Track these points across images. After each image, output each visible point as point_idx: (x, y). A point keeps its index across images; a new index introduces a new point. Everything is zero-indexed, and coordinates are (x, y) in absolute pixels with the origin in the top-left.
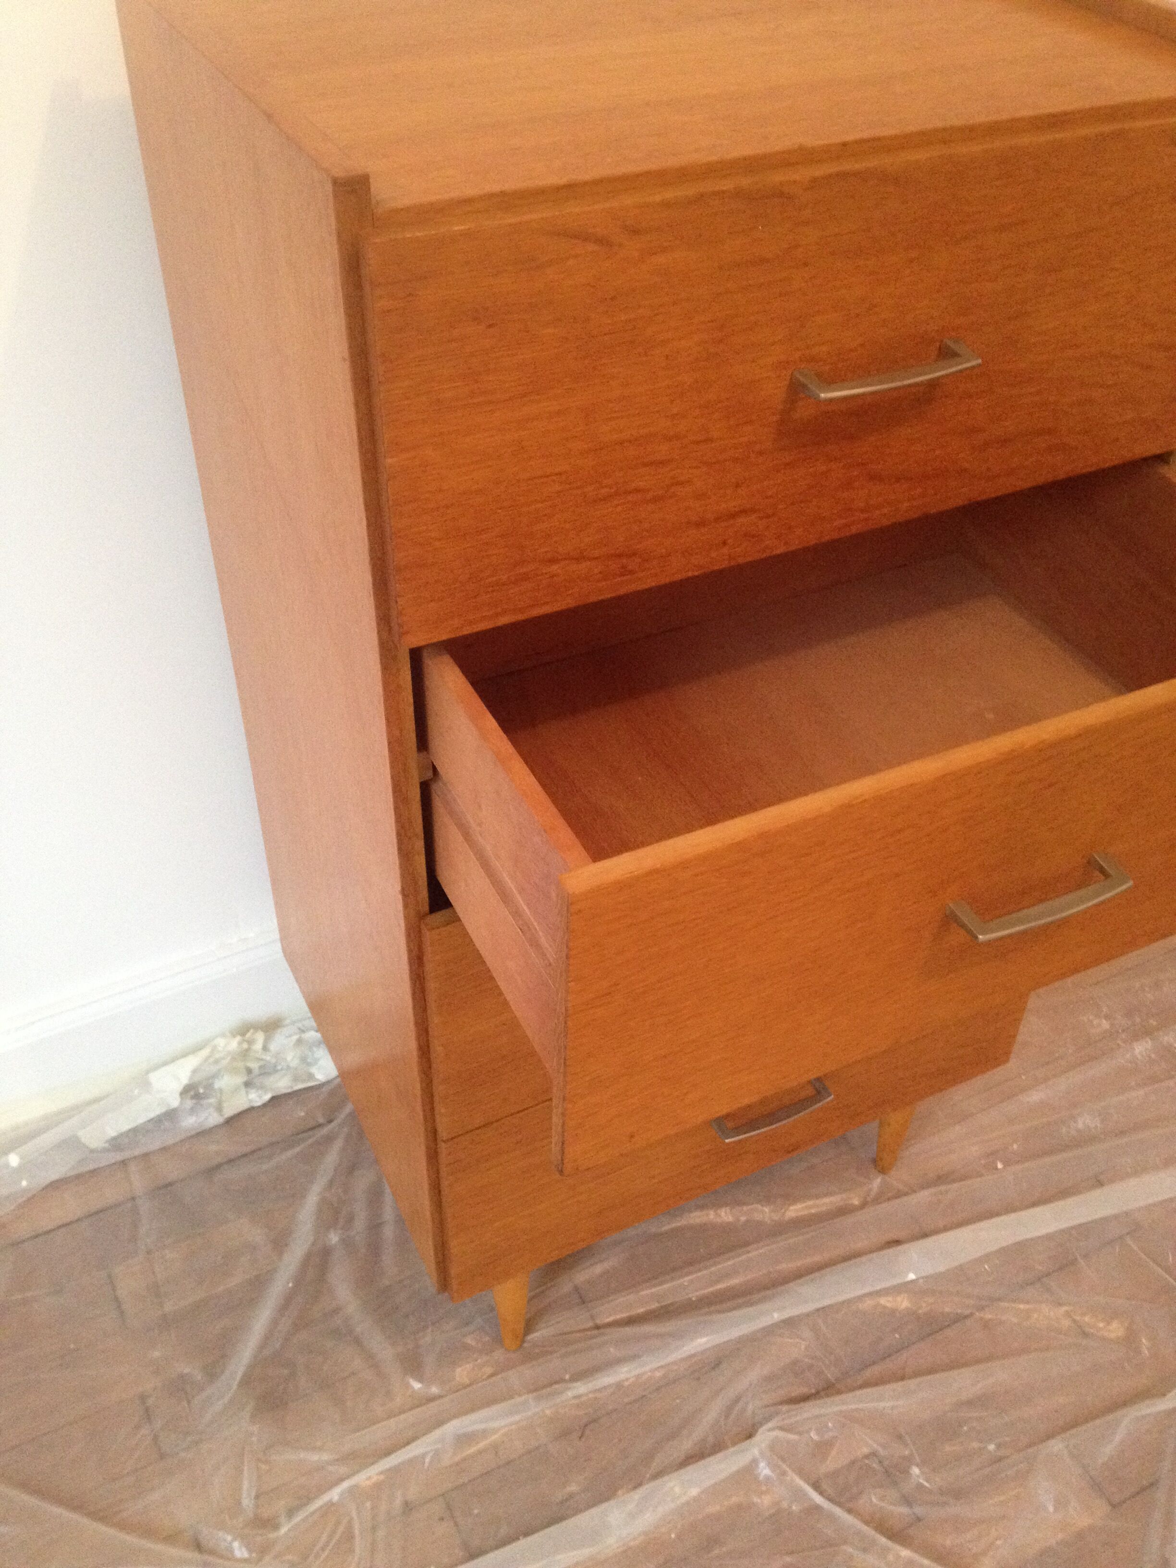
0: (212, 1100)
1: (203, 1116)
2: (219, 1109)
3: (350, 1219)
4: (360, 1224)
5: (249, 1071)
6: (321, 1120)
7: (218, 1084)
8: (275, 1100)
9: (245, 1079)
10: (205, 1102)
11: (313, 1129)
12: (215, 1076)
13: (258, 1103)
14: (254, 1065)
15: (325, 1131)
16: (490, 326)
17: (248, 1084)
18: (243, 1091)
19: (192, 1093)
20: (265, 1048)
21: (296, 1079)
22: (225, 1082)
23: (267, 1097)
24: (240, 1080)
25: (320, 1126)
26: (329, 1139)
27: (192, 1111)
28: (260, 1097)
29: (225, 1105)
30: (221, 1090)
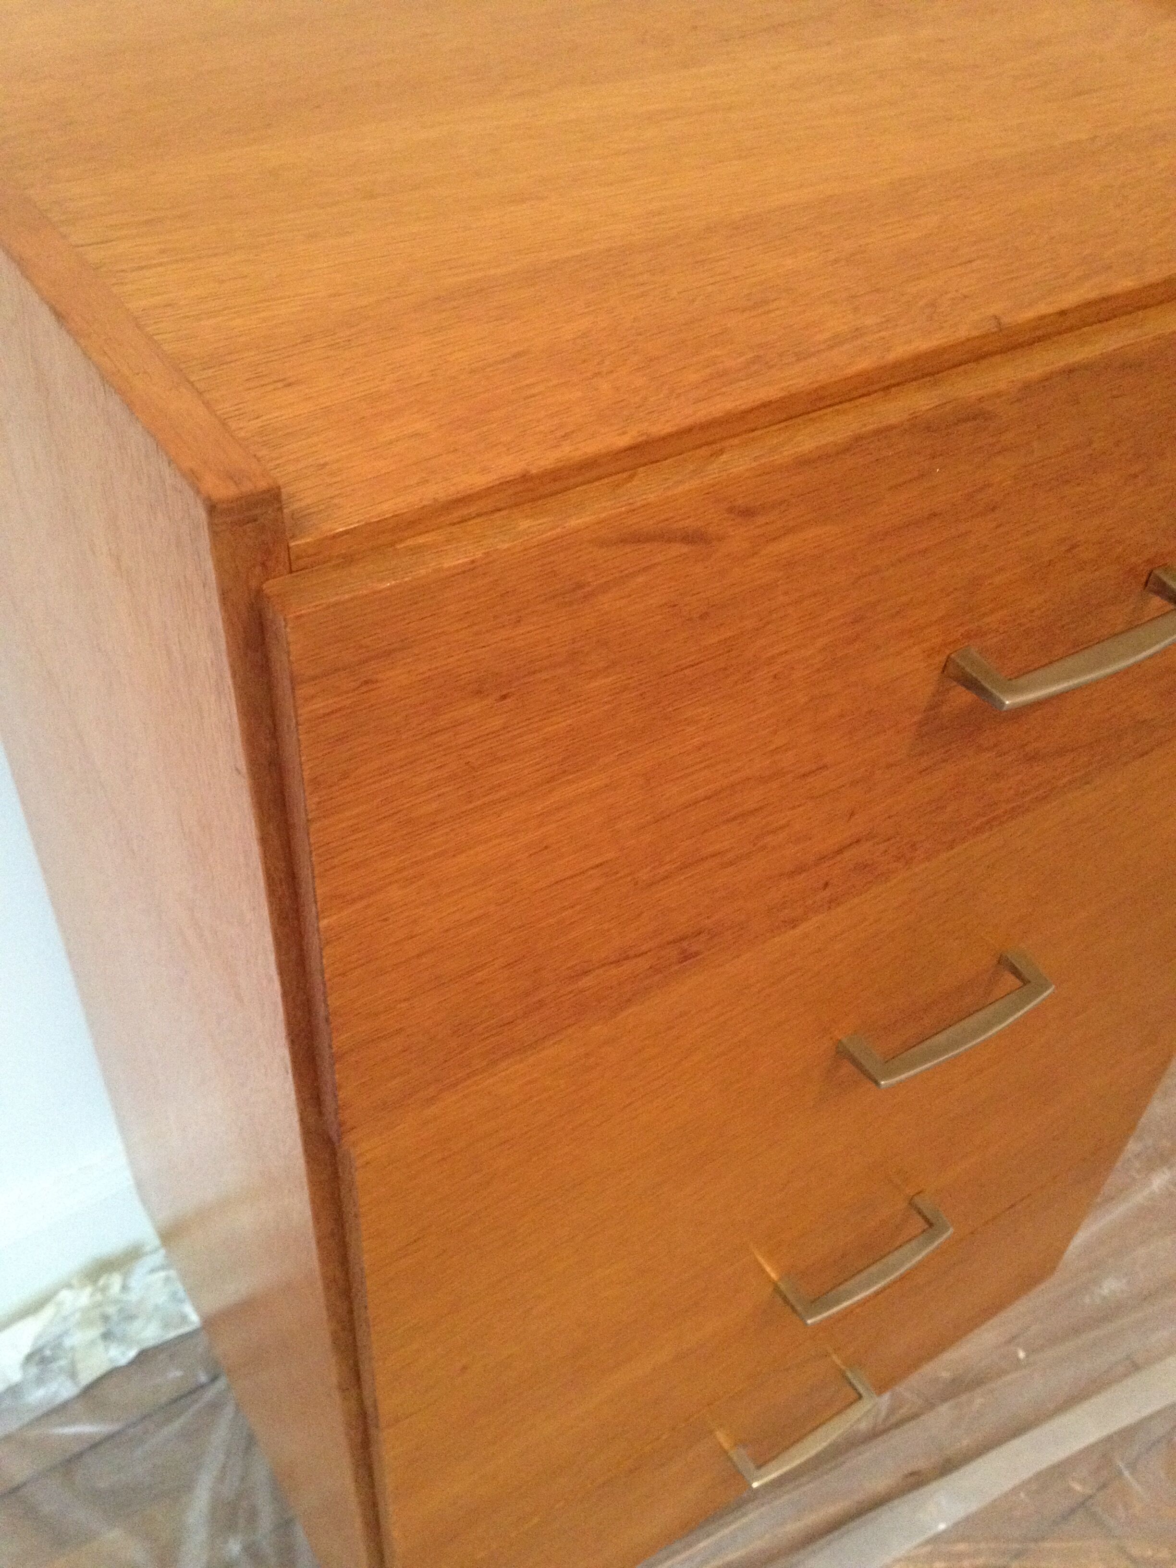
0: (63, 1363)
1: (53, 1387)
2: (73, 1375)
3: (253, 1515)
4: (266, 1521)
5: (106, 1318)
6: (203, 1378)
7: (68, 1342)
8: (145, 1357)
9: (102, 1330)
10: (55, 1366)
11: (192, 1392)
12: (66, 1333)
13: (123, 1361)
14: (111, 1310)
15: (210, 1394)
16: (504, 697)
17: (107, 1336)
18: (101, 1346)
19: (37, 1358)
20: (125, 1288)
21: (166, 1326)
22: (77, 1339)
23: (132, 1353)
24: (94, 1333)
25: (201, 1387)
26: (215, 1407)
27: (40, 1381)
28: (123, 1354)
29: (80, 1366)
30: (72, 1348)
